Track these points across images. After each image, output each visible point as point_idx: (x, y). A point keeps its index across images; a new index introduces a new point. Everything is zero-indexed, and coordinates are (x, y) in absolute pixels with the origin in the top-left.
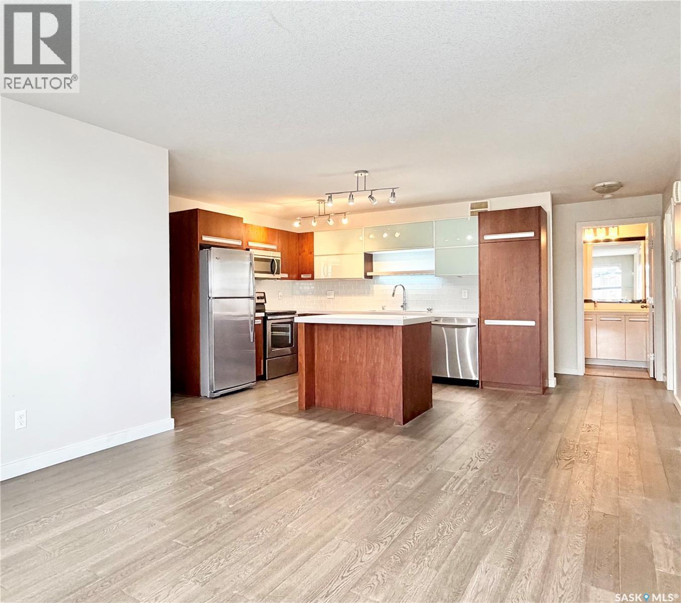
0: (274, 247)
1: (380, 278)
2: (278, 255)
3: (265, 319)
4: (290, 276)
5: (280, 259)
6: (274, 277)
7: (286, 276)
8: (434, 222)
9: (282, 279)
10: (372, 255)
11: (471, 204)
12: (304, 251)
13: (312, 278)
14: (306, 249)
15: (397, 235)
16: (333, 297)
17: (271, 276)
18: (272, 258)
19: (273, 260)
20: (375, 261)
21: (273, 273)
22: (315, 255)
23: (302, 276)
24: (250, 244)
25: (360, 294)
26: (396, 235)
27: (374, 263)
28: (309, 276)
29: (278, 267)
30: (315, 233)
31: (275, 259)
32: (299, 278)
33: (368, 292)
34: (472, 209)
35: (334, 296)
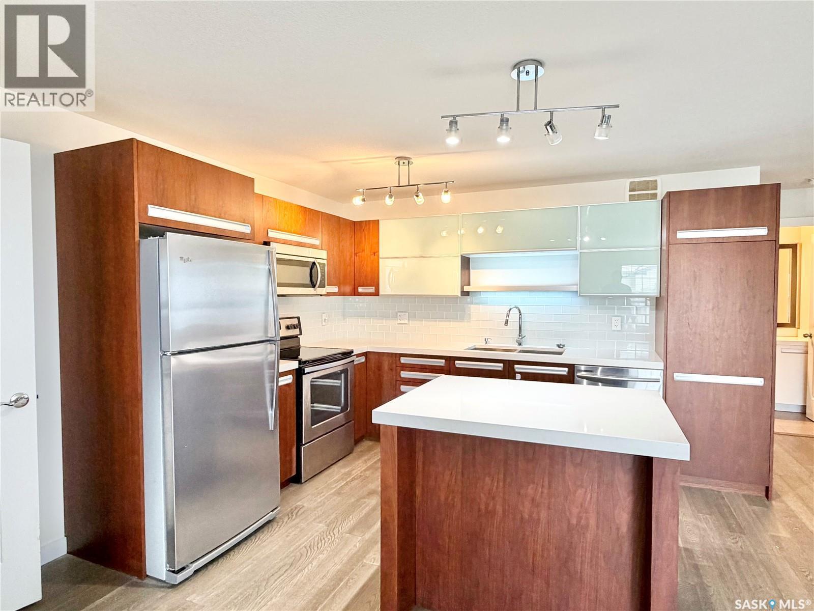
0: (316, 242)
1: (482, 295)
2: (323, 254)
3: (299, 374)
4: (342, 289)
5: (325, 262)
6: (315, 293)
7: (335, 289)
8: (579, 209)
9: (329, 294)
10: (469, 258)
11: (631, 183)
12: (363, 251)
13: (377, 294)
14: (367, 248)
15: (500, 230)
16: (407, 322)
17: (310, 291)
18: (312, 260)
19: (314, 263)
20: (473, 269)
21: (314, 286)
22: (380, 256)
23: (360, 290)
24: (272, 234)
25: (448, 319)
26: (497, 231)
27: (472, 271)
28: (372, 290)
29: (323, 276)
30: (381, 223)
31: (317, 261)
32: (355, 293)
33: (462, 316)
34: (630, 191)
35: (409, 320)
